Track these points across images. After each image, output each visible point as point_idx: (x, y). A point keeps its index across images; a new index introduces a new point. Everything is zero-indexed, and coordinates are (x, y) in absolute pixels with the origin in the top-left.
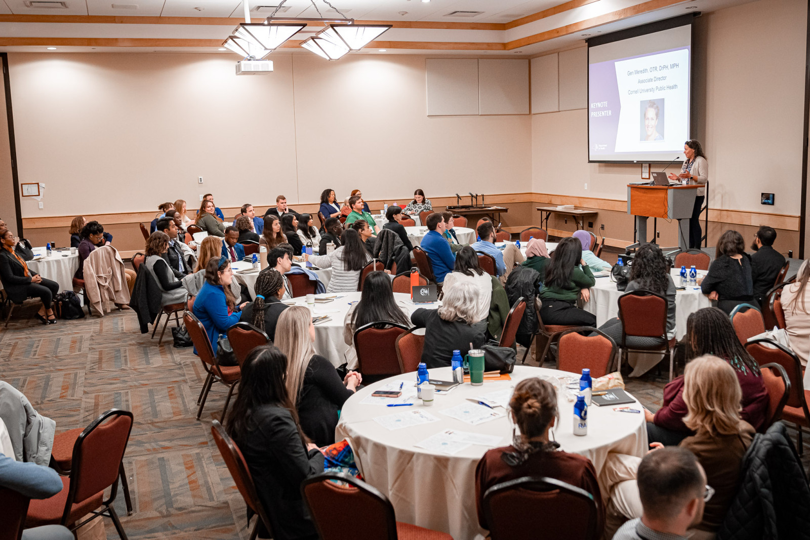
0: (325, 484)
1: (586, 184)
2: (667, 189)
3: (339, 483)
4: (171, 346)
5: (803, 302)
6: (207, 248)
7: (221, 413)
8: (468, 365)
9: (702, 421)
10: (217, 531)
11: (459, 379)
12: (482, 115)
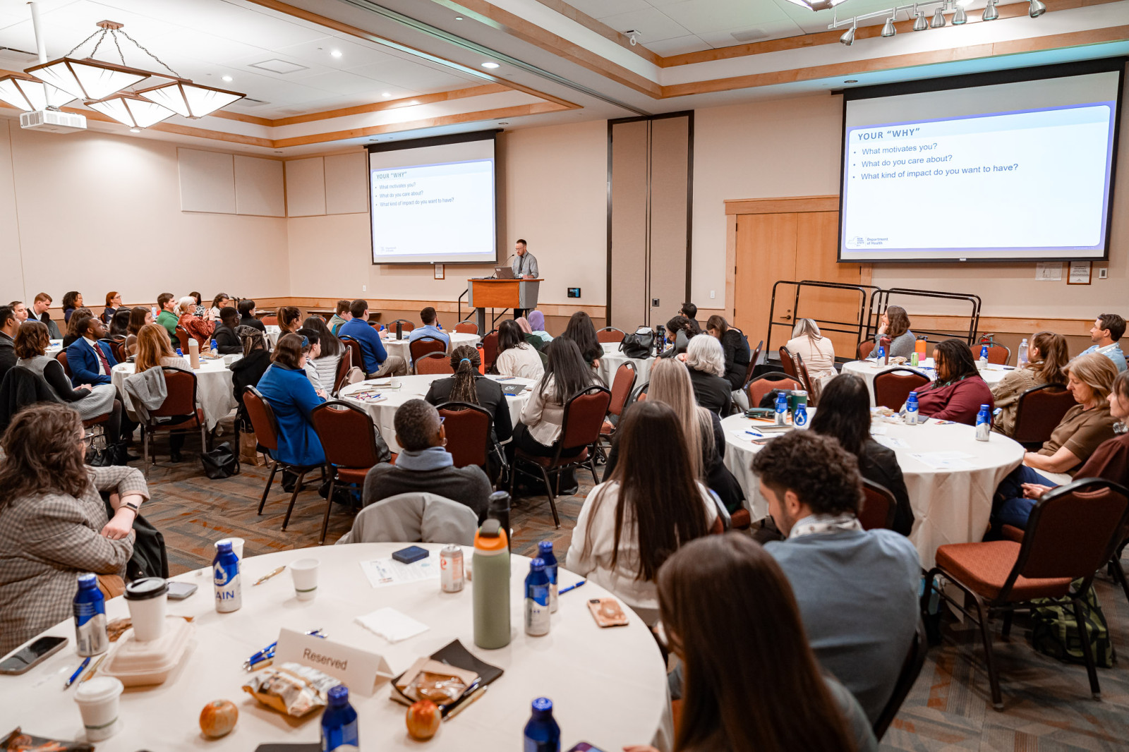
1: (364, 286)
12: (238, 215)
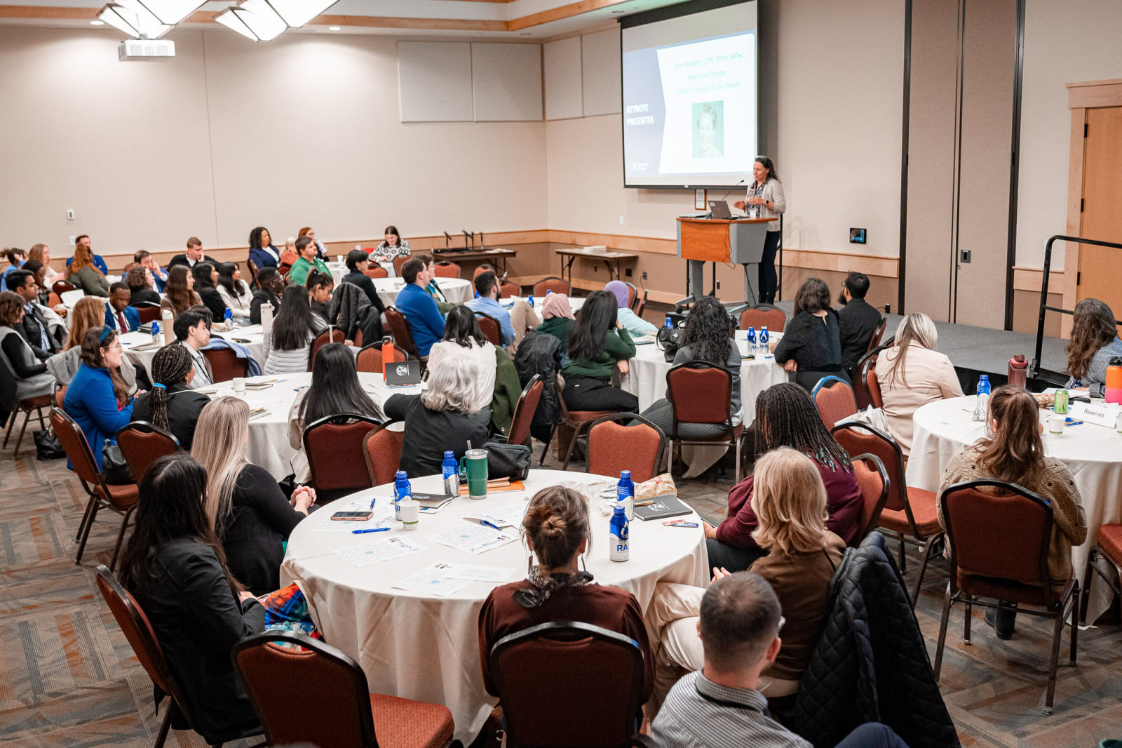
0: (267, 647)
1: (621, 218)
2: (728, 224)
3: (287, 646)
4: (34, 459)
5: (903, 373)
6: (83, 314)
7: (112, 553)
8: (465, 471)
9: (775, 535)
10: (111, 722)
11: (453, 490)
12: (477, 122)
